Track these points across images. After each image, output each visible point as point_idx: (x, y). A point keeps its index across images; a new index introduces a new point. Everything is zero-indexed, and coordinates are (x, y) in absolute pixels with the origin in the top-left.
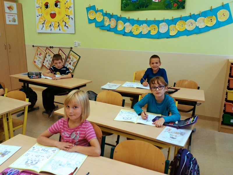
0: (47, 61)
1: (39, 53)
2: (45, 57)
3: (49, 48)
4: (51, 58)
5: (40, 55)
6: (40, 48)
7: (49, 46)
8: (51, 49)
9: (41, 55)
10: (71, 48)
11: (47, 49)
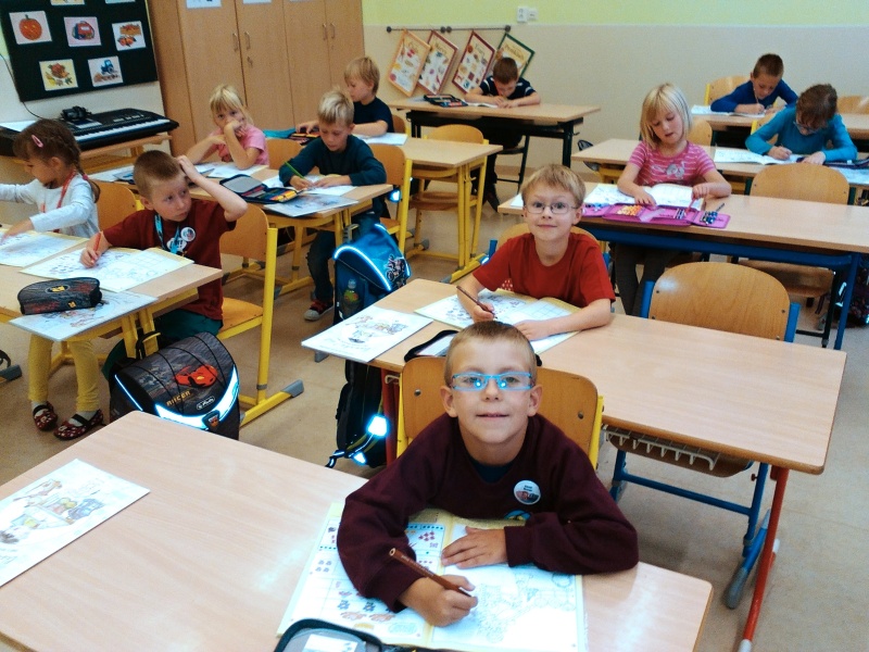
0: (432, 72)
1: (407, 50)
2: (427, 60)
3: (439, 33)
4: (445, 61)
5: (409, 55)
6: (410, 35)
7: (437, 25)
8: (446, 36)
9: (415, 57)
10: (508, 29)
11: (434, 37)
